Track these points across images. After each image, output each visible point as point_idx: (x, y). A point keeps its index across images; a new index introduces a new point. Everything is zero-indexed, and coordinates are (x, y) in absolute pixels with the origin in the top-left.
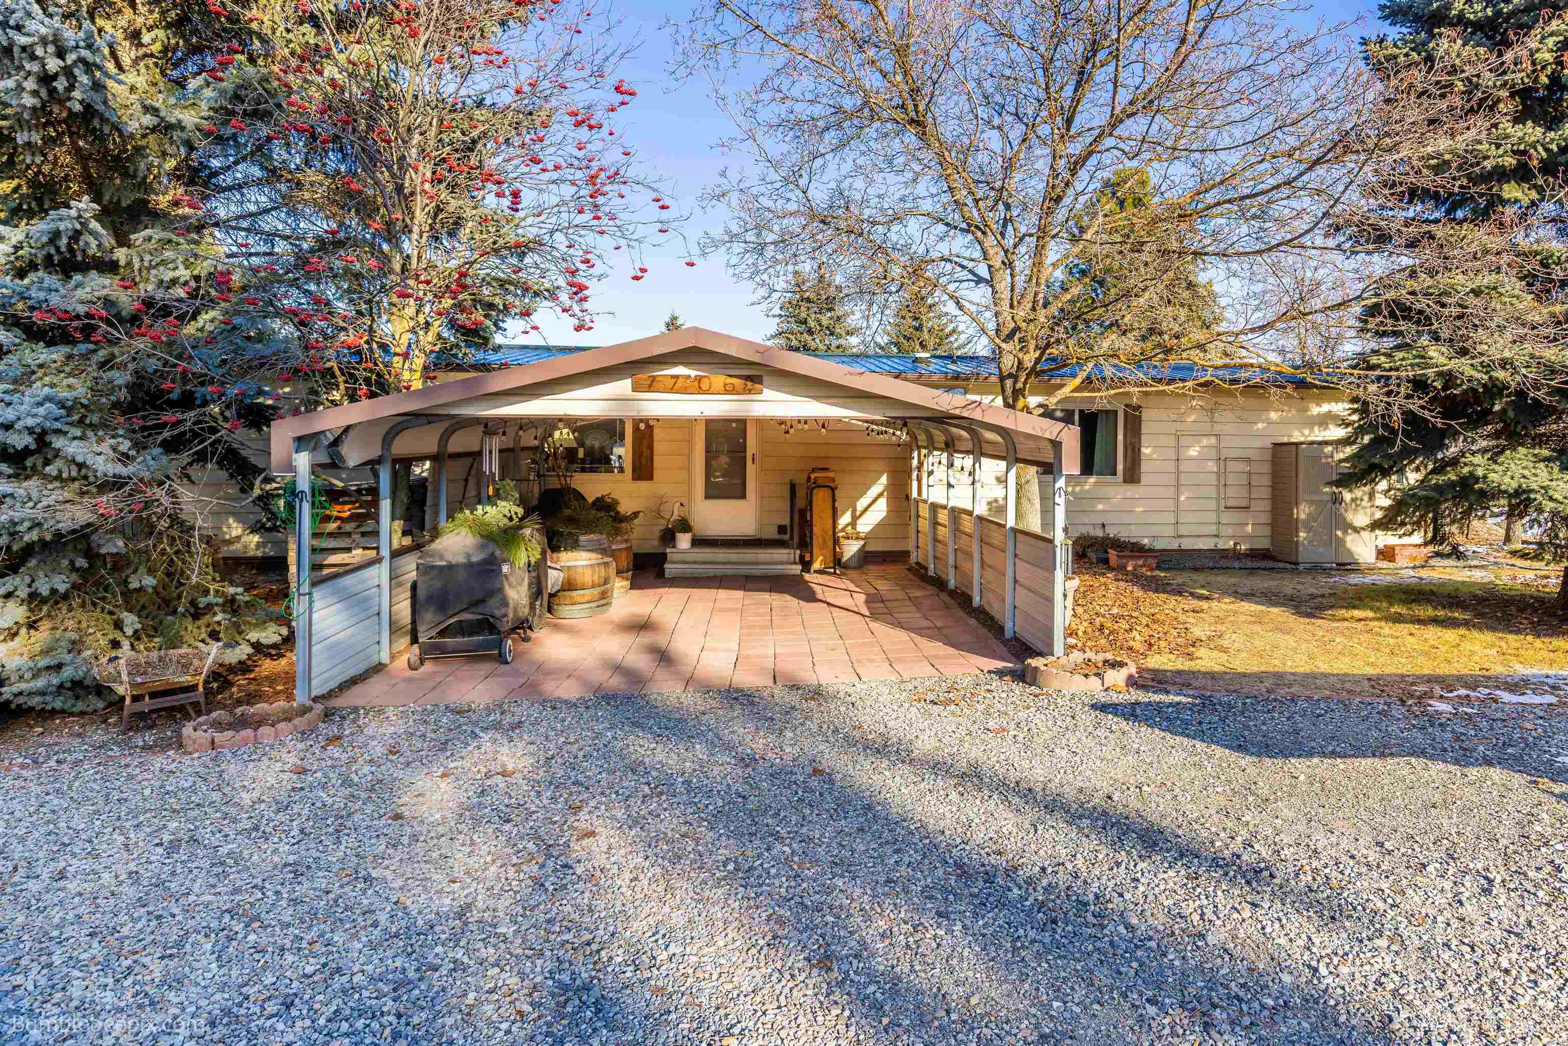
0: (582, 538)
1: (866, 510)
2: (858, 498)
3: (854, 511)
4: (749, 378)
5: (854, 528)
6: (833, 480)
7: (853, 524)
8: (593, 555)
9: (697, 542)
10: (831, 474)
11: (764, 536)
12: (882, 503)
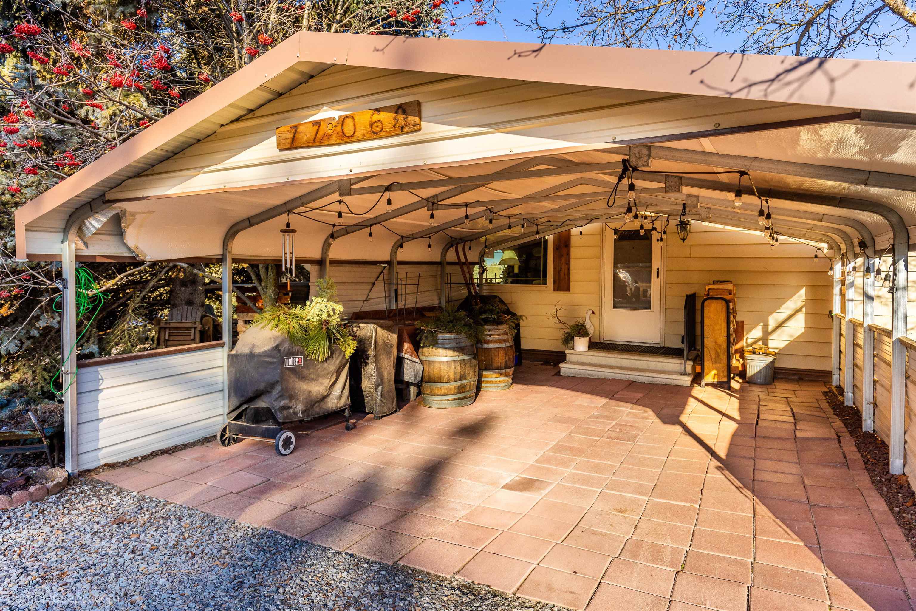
0: (440, 336)
1: (779, 326)
2: (771, 313)
3: (766, 326)
4: (401, 109)
5: (765, 343)
6: (730, 292)
7: (764, 340)
8: (450, 353)
9: (594, 346)
10: (730, 287)
11: (668, 345)
12: (800, 321)
